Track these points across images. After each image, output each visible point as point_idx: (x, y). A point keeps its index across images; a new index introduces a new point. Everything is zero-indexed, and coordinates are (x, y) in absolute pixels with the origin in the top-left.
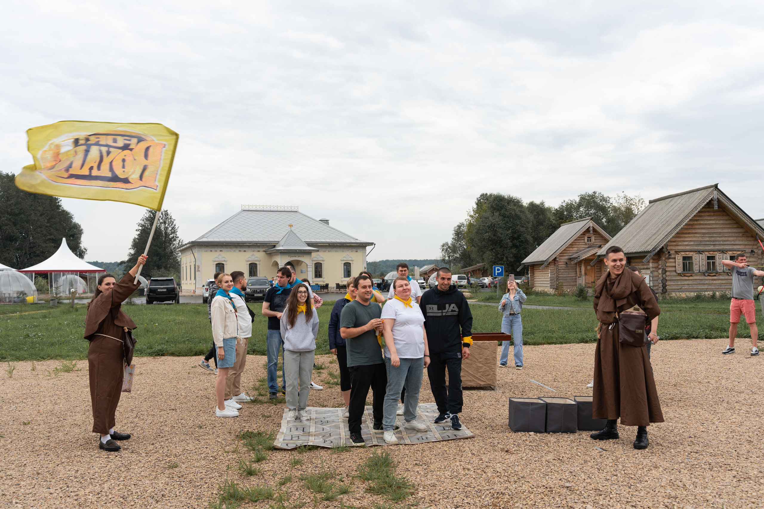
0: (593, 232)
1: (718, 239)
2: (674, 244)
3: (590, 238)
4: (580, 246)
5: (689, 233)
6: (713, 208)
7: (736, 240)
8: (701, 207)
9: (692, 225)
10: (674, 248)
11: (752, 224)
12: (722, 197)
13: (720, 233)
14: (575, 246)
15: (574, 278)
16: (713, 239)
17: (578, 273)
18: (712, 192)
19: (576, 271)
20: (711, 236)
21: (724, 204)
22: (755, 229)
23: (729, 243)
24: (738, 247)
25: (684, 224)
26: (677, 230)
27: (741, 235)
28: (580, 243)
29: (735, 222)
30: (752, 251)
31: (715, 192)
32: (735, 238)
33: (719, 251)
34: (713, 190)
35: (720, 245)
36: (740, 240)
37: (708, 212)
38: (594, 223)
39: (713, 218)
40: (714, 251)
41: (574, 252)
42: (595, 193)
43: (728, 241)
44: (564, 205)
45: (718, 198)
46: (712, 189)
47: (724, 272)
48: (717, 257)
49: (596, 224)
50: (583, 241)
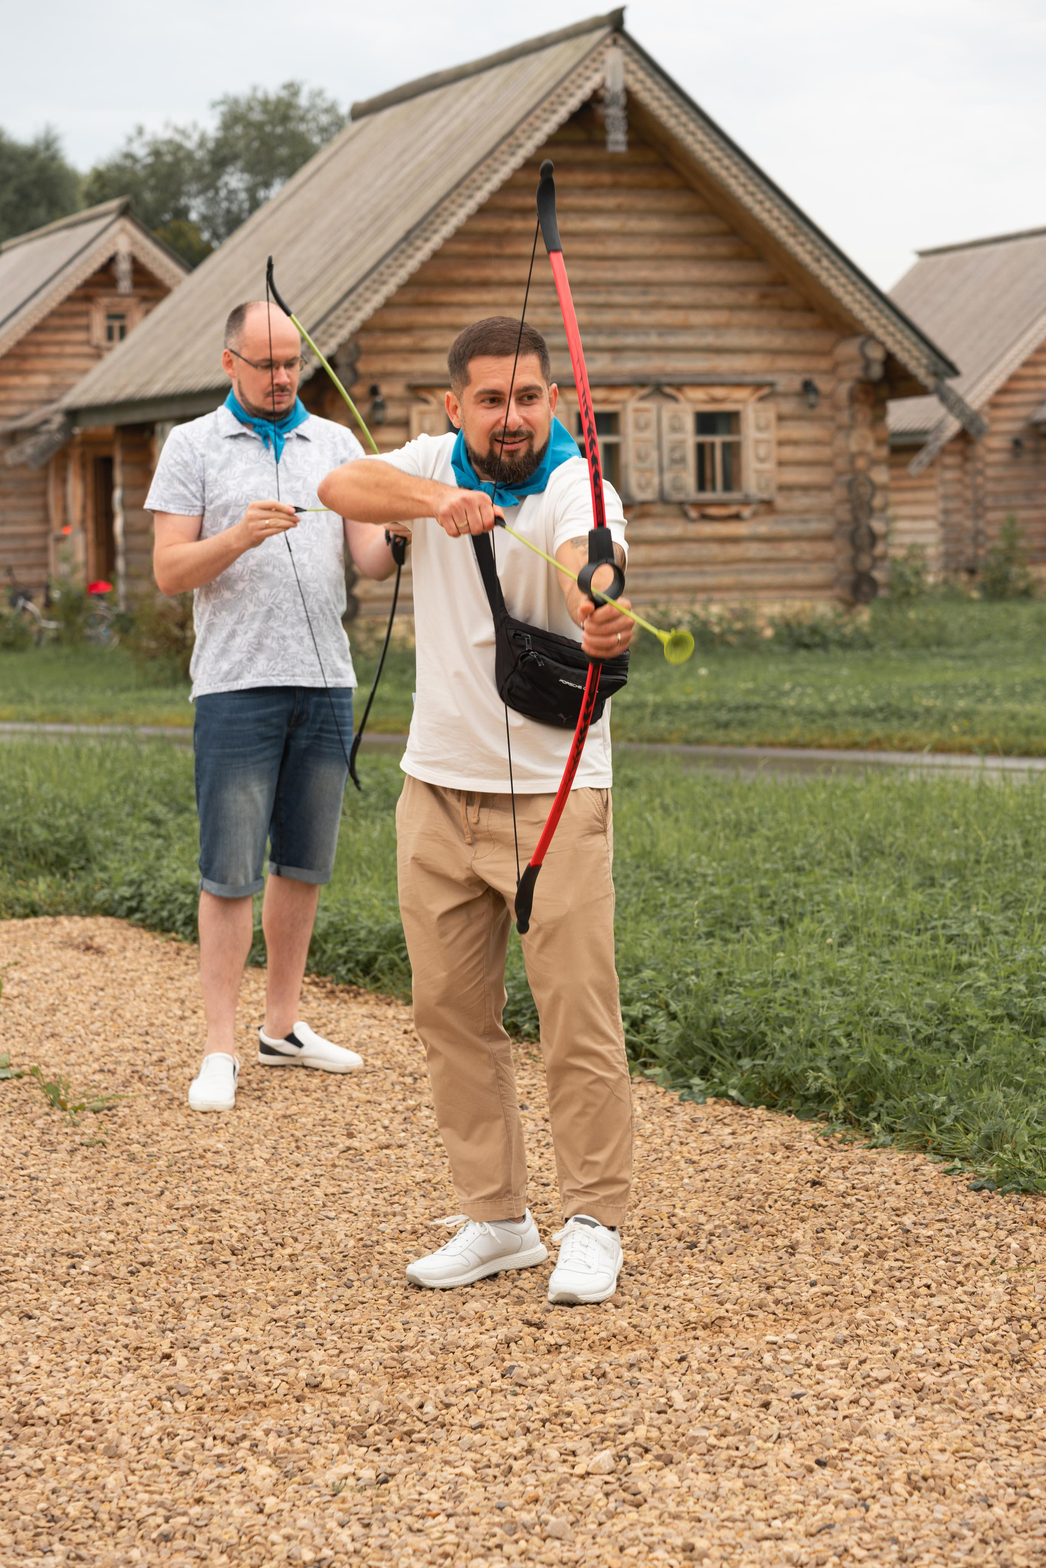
0: (136, 284)
1: (636, 317)
2: (405, 341)
3: (121, 317)
4: (68, 363)
5: (485, 284)
6: (603, 143)
7: (728, 326)
8: (539, 137)
9: (488, 236)
10: (402, 367)
11: (802, 239)
12: (649, 83)
13: (647, 285)
14: (40, 364)
15: (36, 543)
16: (608, 317)
17: (55, 516)
18: (593, 56)
19: (45, 508)
20: (600, 299)
21: (662, 127)
22: (814, 267)
23: (688, 340)
24: (738, 363)
25: (447, 230)
26: (412, 265)
27: (751, 297)
28: (69, 349)
29: (722, 226)
30: (808, 387)
31: (614, 57)
32: (722, 317)
33: (637, 383)
34: (601, 42)
35: (644, 349)
36: (745, 327)
37: (588, 166)
38: (139, 236)
39: (610, 202)
40: (613, 386)
41: (33, 395)
42: (293, 89)
43: (686, 328)
44: (141, 151)
45: (628, 92)
46: (598, 35)
47: (663, 499)
48: (628, 422)
49: (148, 244)
50: (80, 336)
